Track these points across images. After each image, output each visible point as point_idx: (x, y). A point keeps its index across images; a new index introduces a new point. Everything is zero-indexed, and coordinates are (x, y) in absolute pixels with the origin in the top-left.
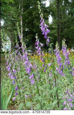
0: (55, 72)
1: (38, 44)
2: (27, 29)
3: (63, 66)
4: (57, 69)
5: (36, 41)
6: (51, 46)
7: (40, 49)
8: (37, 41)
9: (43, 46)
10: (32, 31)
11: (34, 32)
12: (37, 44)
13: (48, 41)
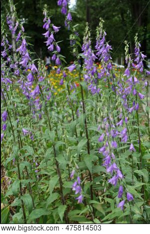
0: (83, 84)
1: (47, 27)
2: (24, 19)
3: (99, 74)
4: (86, 76)
5: (44, 21)
6: (74, 29)
7: (52, 36)
8: (46, 22)
9: (58, 30)
10: (34, 24)
11: (38, 26)
12: (45, 26)
13: (70, 19)
